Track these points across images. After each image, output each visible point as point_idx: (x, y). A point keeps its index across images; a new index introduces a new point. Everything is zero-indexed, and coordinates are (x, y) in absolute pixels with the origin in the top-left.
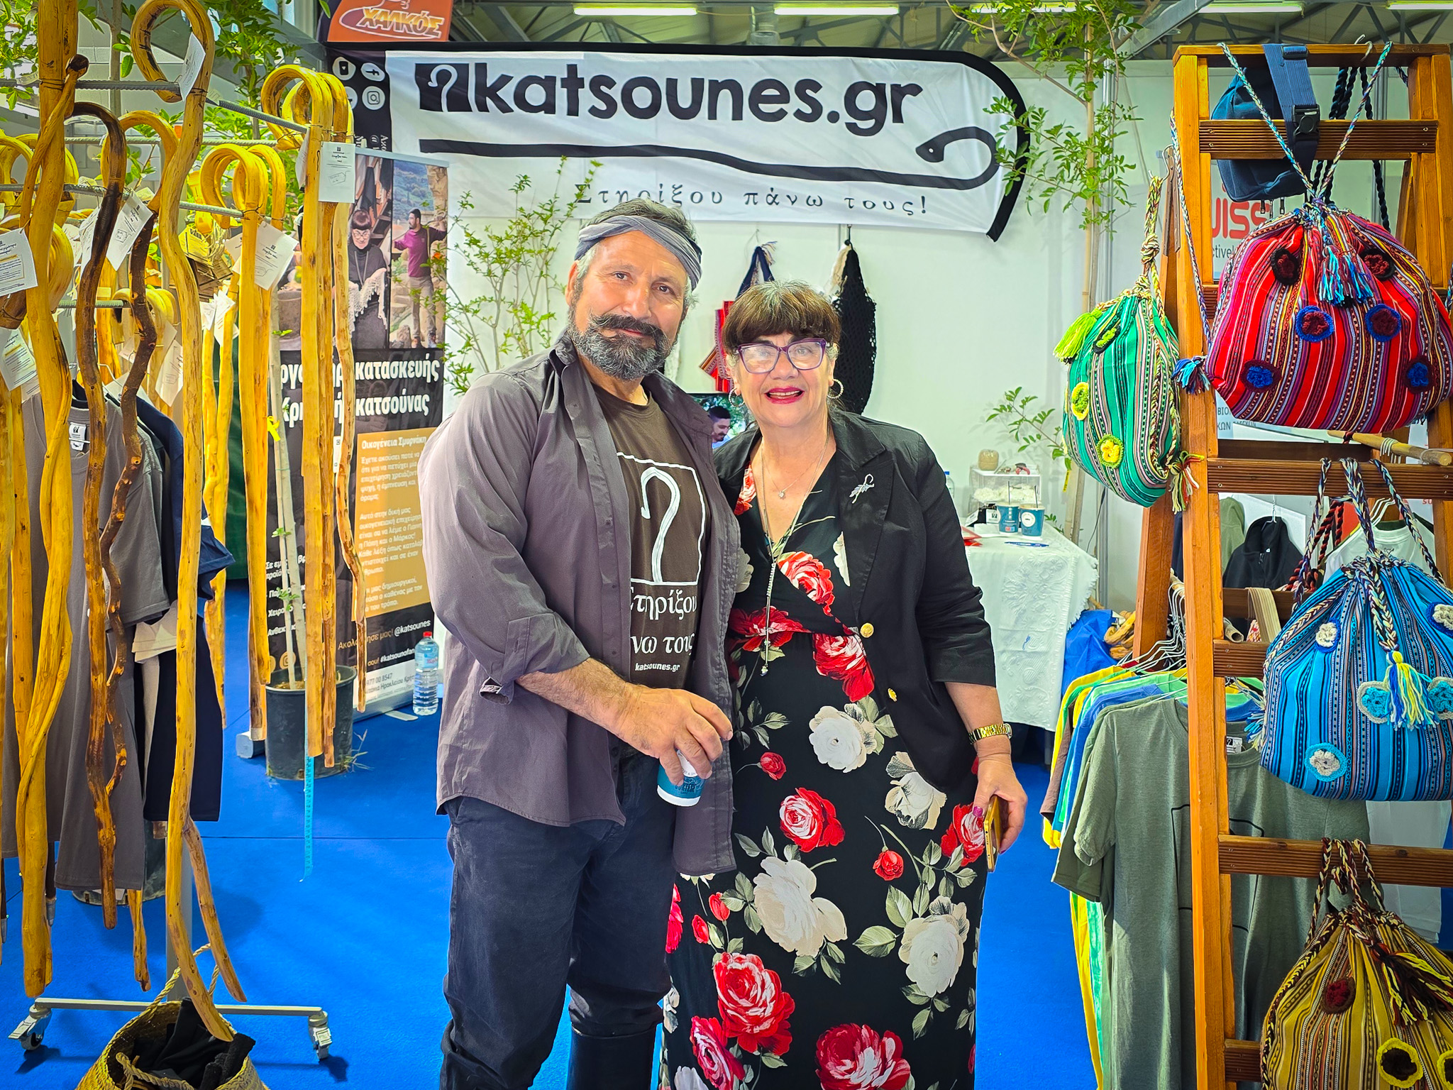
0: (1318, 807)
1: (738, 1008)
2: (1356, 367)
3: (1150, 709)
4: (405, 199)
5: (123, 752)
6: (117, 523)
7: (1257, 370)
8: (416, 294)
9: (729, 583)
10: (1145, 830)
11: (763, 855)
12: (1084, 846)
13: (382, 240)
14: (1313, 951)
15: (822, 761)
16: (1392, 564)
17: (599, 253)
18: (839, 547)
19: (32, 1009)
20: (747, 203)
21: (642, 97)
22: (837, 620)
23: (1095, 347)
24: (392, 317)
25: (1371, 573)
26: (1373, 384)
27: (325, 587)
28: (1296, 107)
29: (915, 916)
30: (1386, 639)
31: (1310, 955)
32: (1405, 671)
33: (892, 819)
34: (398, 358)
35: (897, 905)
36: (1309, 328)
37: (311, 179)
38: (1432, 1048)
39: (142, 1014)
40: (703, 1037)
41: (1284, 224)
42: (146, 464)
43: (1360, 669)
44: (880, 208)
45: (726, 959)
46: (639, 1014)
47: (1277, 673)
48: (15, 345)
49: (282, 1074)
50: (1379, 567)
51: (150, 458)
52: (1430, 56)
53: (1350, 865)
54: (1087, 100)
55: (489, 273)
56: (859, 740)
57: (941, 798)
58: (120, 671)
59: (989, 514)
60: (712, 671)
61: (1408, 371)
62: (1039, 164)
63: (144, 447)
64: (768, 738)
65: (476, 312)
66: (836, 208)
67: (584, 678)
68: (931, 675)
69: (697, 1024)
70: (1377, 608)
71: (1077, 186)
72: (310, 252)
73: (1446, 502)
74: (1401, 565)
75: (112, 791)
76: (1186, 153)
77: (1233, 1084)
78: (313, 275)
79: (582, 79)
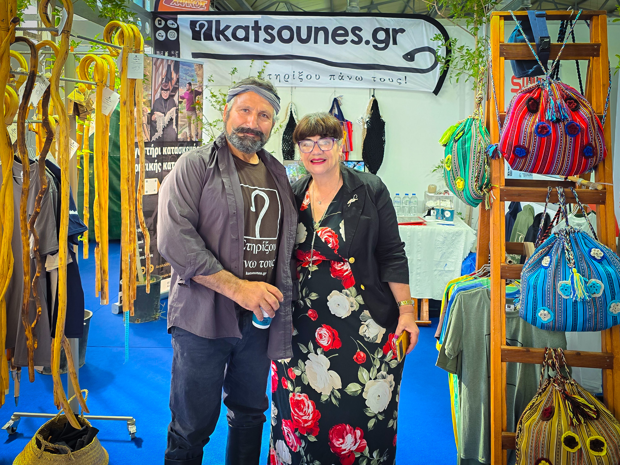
0: (545, 333)
1: (299, 416)
2: (561, 148)
3: (477, 293)
4: (184, 78)
5: (40, 309)
6: (37, 213)
7: (520, 149)
8: (190, 118)
9: (291, 238)
10: (474, 344)
11: (309, 352)
12: (449, 351)
13: (175, 95)
14: (539, 394)
15: (333, 313)
16: (575, 231)
17: (236, 102)
18: (342, 225)
19: (12, 417)
20: (330, 79)
21: (286, 34)
22: (340, 256)
23: (455, 139)
24: (179, 128)
25: (566, 235)
26: (569, 155)
27: (130, 241)
28: (541, 38)
29: (370, 379)
30: (570, 263)
31: (538, 396)
32: (577, 276)
33: (362, 338)
34: (182, 145)
35: (363, 374)
36: (541, 131)
37: (124, 69)
38: (585, 435)
39: (53, 419)
40: (287, 428)
41: (533, 87)
42: (50, 188)
43: (559, 276)
44: (387, 81)
45: (294, 395)
46: (255, 418)
47: (526, 277)
49: (115, 445)
50: (570, 233)
51: (52, 186)
52: (598, 15)
53: (556, 358)
54: (475, 35)
55: (220, 109)
56: (348, 305)
57: (384, 330)
58: (38, 275)
59: (432, 212)
60: (283, 275)
61: (584, 150)
62: (454, 63)
63: (50, 181)
64: (310, 303)
65: (215, 126)
66: (368, 81)
67: (220, 278)
68: (380, 278)
69: (284, 422)
70: (567, 250)
71: (471, 72)
72: (123, 100)
73: (601, 205)
74: (579, 232)
75: (35, 325)
76: (494, 57)
77: (505, 451)
78: (125, 109)
79: (261, 27)
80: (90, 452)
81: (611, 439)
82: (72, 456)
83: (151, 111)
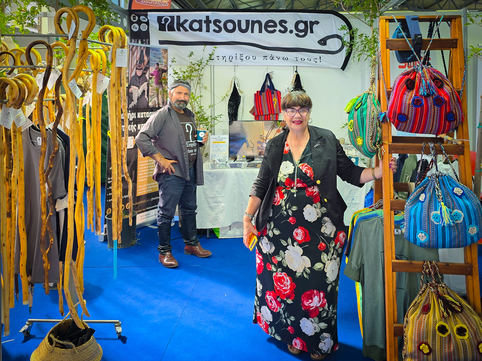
0: (421, 249)
1: (281, 287)
2: (431, 115)
4: (154, 60)
5: (52, 239)
6: (50, 168)
7: (402, 116)
8: (158, 90)
10: (373, 259)
11: (288, 245)
12: (354, 265)
14: (420, 295)
16: (442, 175)
19: (27, 323)
20: (264, 59)
21: (230, 26)
23: (355, 109)
25: (436, 178)
26: (437, 120)
27: (118, 187)
28: (415, 35)
29: (328, 260)
30: (439, 198)
31: (419, 297)
32: (444, 208)
33: (323, 234)
34: (152, 111)
35: (324, 257)
36: (416, 103)
37: (113, 60)
38: (453, 324)
39: (60, 323)
40: (270, 297)
41: (410, 71)
42: (60, 150)
43: (432, 208)
44: (306, 60)
45: (277, 274)
47: (408, 209)
48: (19, 114)
49: (106, 342)
50: (439, 176)
51: (61, 148)
52: (455, 19)
53: (431, 268)
54: (371, 26)
56: (315, 214)
57: (335, 229)
58: (51, 214)
61: (447, 116)
62: (356, 47)
63: (59, 145)
64: (292, 213)
66: (292, 60)
69: (268, 293)
70: (437, 189)
71: (369, 53)
72: (113, 83)
73: (461, 156)
74: (445, 175)
75: (48, 252)
76: (382, 49)
77: (396, 338)
78: (114, 89)
79: (211, 21)
80: (89, 347)
81: (471, 327)
82: (76, 350)
83: (129, 85)
